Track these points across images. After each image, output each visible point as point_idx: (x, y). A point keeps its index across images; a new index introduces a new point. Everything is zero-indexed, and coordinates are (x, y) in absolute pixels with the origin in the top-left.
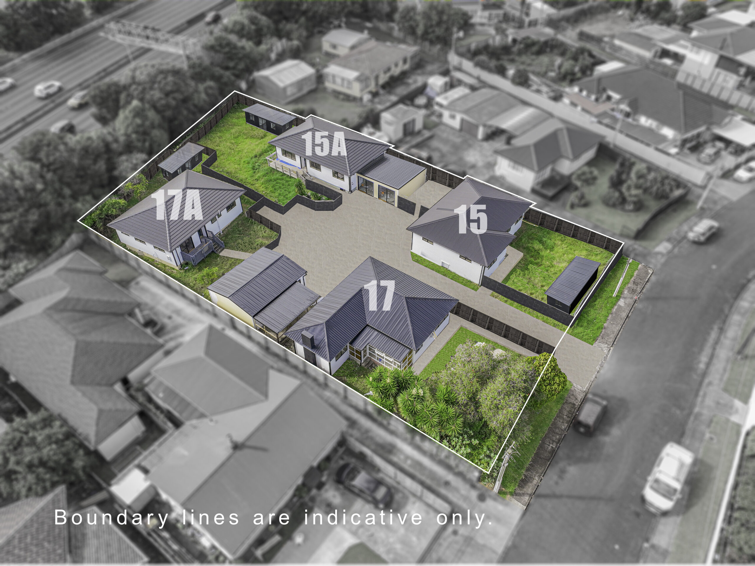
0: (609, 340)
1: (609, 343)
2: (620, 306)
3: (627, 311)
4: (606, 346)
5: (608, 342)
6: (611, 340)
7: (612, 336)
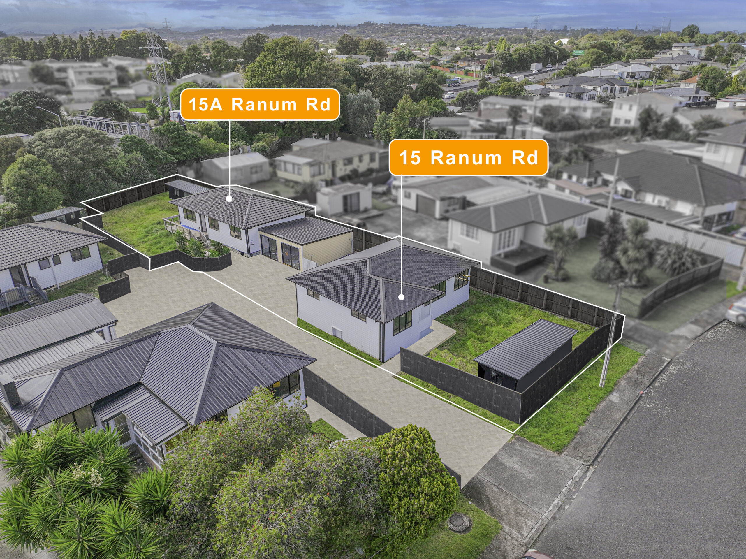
0: (588, 454)
1: (588, 459)
2: (612, 402)
3: (624, 410)
4: (581, 462)
5: (584, 456)
6: (592, 454)
7: (594, 448)
